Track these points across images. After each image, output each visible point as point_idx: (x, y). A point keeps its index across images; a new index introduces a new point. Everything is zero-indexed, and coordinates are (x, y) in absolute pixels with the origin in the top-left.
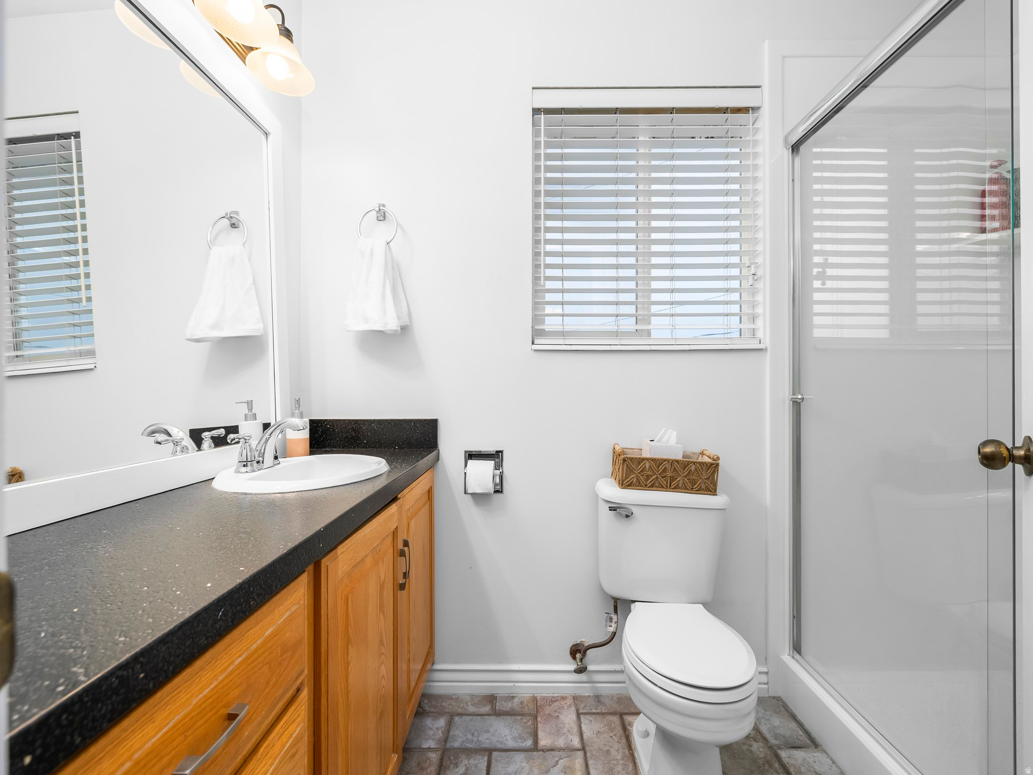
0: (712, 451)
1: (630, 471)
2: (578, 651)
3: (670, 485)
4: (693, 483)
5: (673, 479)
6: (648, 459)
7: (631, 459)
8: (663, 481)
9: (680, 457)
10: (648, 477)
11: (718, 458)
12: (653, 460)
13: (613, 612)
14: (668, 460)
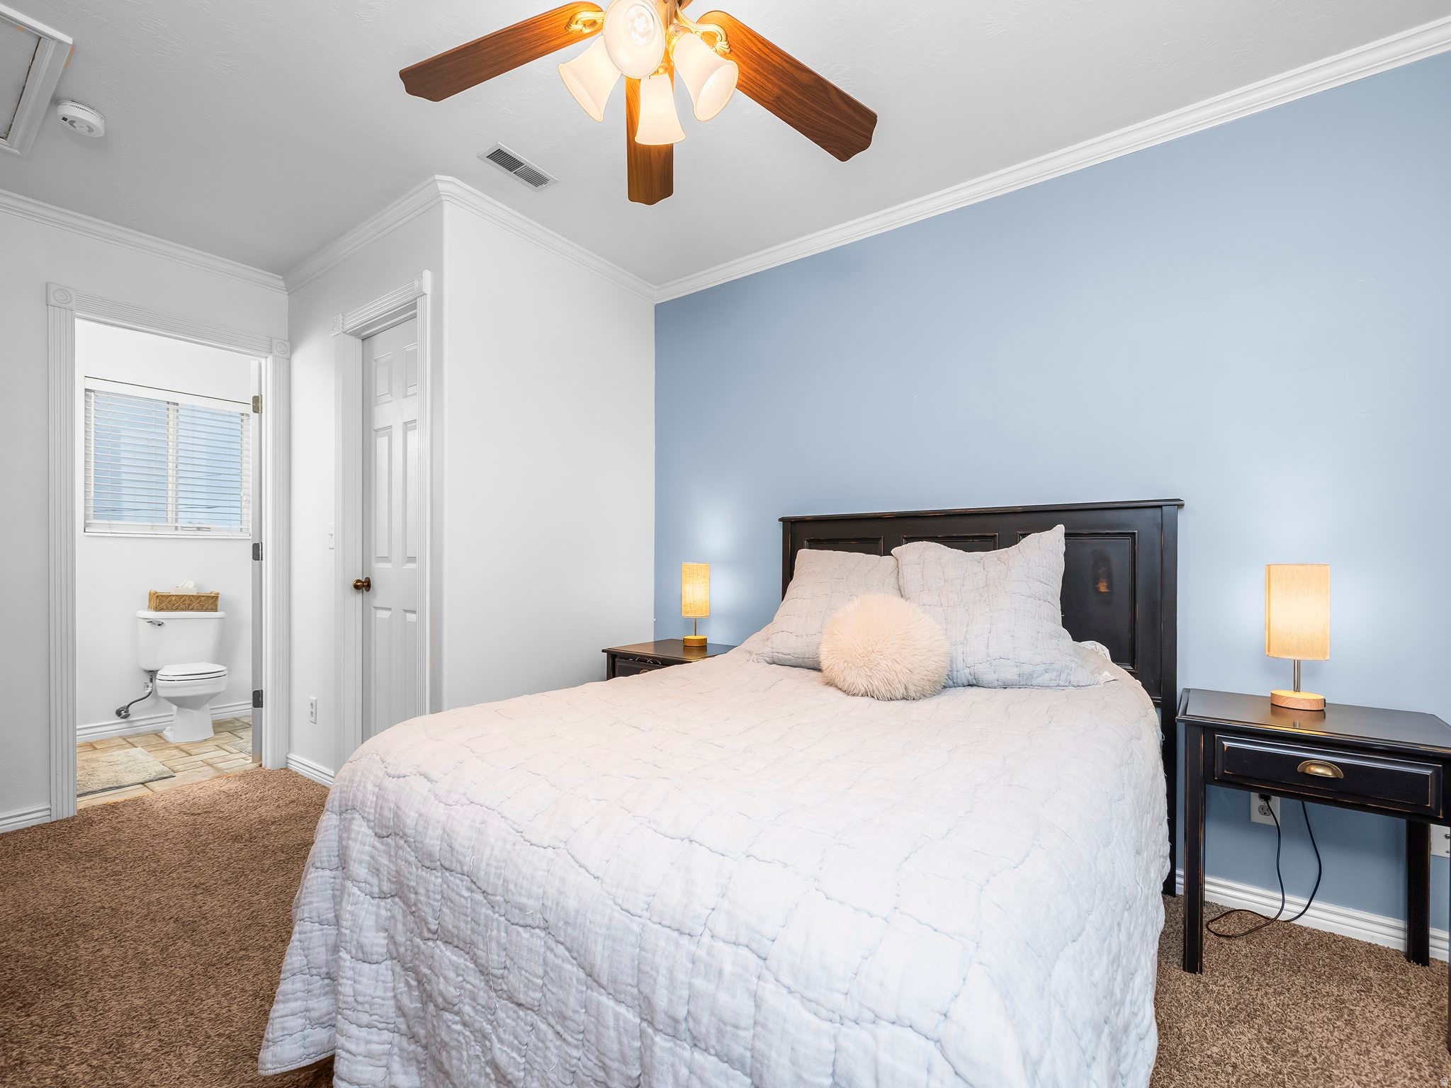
0: (216, 591)
1: (161, 602)
2: (123, 713)
3: (189, 608)
4: (203, 606)
5: (189, 605)
6: (173, 596)
7: (162, 596)
8: (182, 606)
9: (195, 594)
10: (174, 605)
11: (218, 594)
12: (176, 596)
13: (149, 680)
14: (187, 596)
